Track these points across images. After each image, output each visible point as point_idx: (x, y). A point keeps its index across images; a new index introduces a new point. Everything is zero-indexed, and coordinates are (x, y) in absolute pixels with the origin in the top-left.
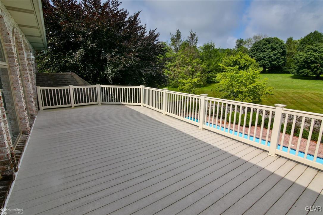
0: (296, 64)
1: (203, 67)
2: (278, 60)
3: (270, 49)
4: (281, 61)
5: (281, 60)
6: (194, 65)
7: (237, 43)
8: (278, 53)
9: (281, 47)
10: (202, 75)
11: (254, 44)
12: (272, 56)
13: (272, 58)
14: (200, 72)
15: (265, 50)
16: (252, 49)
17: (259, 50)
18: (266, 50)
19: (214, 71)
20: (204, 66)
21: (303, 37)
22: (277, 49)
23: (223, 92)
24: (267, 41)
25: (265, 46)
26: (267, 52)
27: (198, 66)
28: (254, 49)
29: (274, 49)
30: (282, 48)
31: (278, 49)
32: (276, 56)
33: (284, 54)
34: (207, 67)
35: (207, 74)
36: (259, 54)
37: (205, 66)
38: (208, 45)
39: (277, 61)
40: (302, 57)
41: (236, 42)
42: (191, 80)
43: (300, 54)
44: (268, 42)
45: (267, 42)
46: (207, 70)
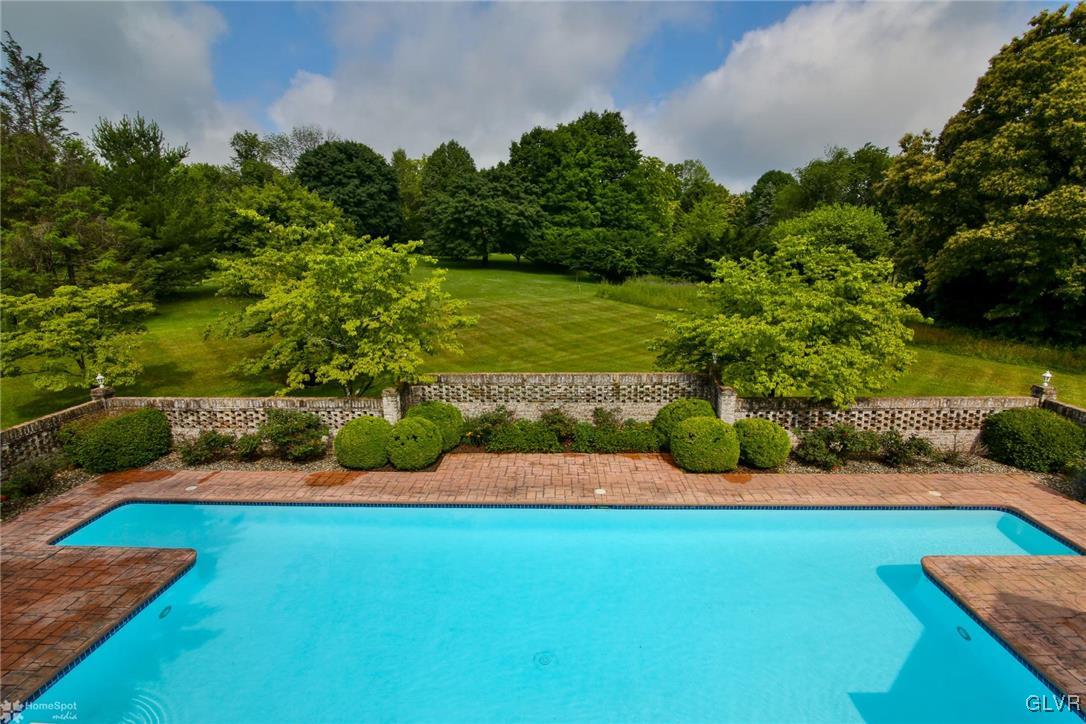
0: (434, 226)
1: (123, 228)
2: (382, 213)
3: (354, 177)
4: (392, 218)
5: (390, 214)
6: (65, 217)
7: (238, 148)
8: (380, 191)
9: (383, 176)
10: (130, 264)
11: (302, 158)
12: (365, 202)
13: (368, 205)
14: (112, 251)
15: (340, 180)
16: (301, 172)
17: (325, 179)
18: (345, 181)
19: (186, 246)
20: (128, 224)
21: (430, 153)
22: (373, 181)
23: (266, 333)
24: (341, 151)
25: (339, 168)
26: (350, 188)
27: (92, 225)
28: (307, 172)
29: (366, 179)
30: (387, 179)
31: (377, 181)
32: (375, 200)
33: (393, 194)
34: (146, 228)
35: (152, 261)
36: (327, 193)
37: (134, 226)
38: (125, 131)
39: (382, 216)
40: (446, 209)
41: (233, 144)
42: (74, 294)
43: (440, 200)
44: (345, 153)
45: (343, 156)
46: (148, 242)
